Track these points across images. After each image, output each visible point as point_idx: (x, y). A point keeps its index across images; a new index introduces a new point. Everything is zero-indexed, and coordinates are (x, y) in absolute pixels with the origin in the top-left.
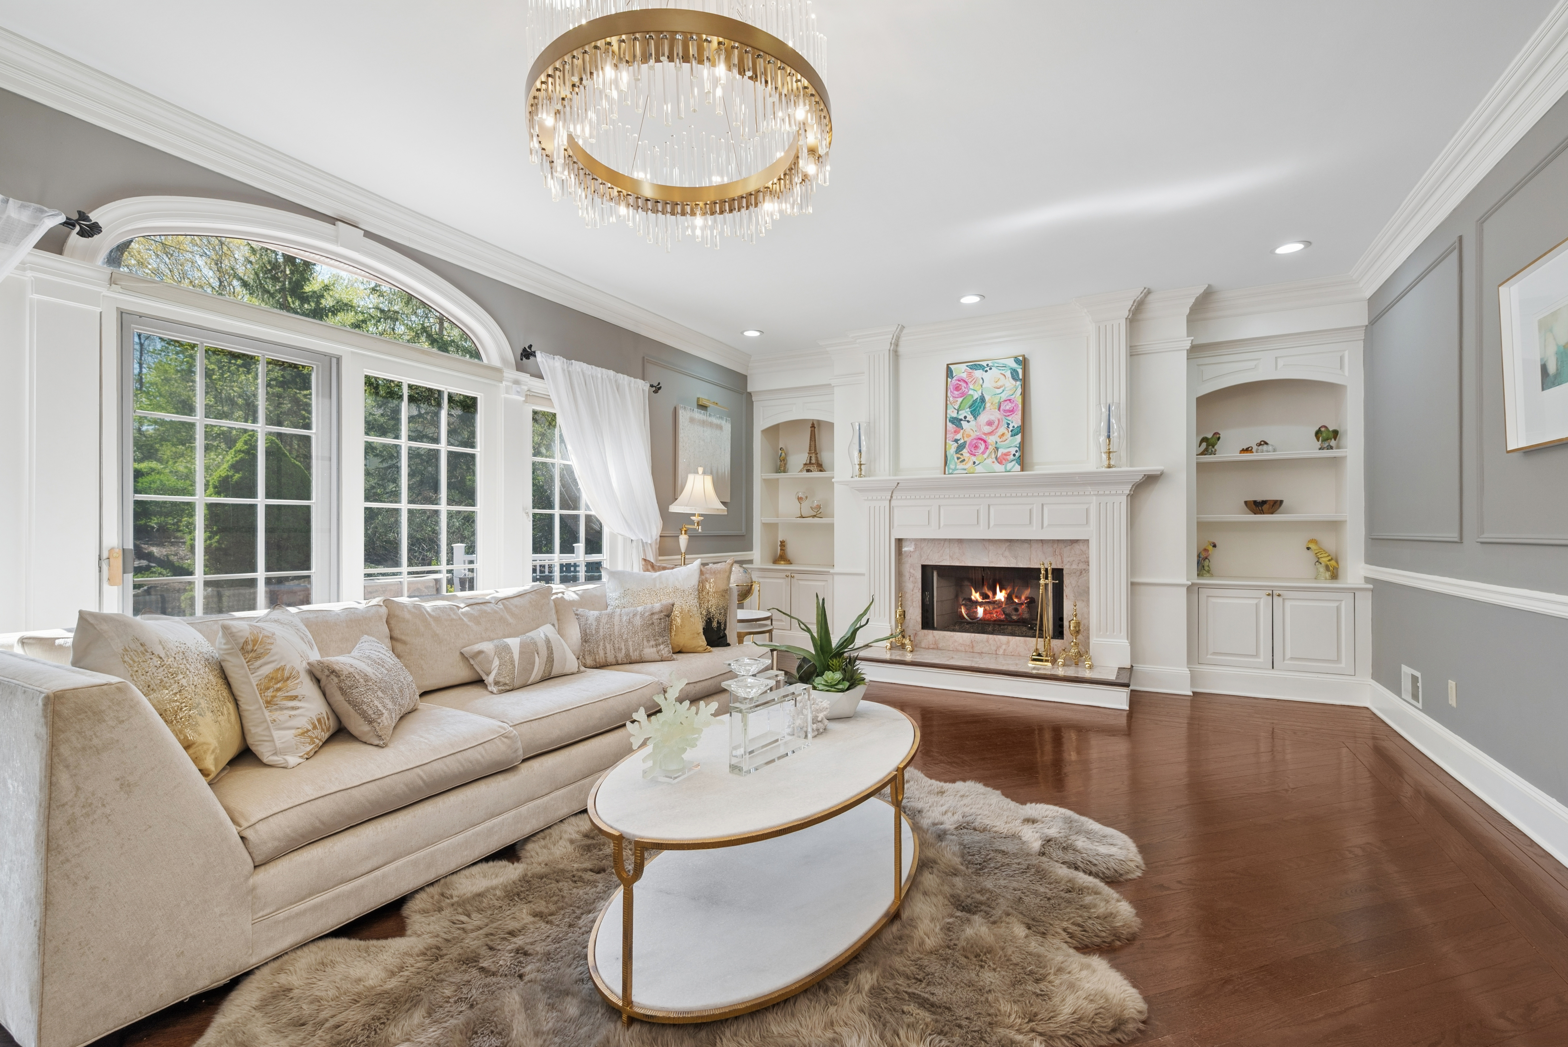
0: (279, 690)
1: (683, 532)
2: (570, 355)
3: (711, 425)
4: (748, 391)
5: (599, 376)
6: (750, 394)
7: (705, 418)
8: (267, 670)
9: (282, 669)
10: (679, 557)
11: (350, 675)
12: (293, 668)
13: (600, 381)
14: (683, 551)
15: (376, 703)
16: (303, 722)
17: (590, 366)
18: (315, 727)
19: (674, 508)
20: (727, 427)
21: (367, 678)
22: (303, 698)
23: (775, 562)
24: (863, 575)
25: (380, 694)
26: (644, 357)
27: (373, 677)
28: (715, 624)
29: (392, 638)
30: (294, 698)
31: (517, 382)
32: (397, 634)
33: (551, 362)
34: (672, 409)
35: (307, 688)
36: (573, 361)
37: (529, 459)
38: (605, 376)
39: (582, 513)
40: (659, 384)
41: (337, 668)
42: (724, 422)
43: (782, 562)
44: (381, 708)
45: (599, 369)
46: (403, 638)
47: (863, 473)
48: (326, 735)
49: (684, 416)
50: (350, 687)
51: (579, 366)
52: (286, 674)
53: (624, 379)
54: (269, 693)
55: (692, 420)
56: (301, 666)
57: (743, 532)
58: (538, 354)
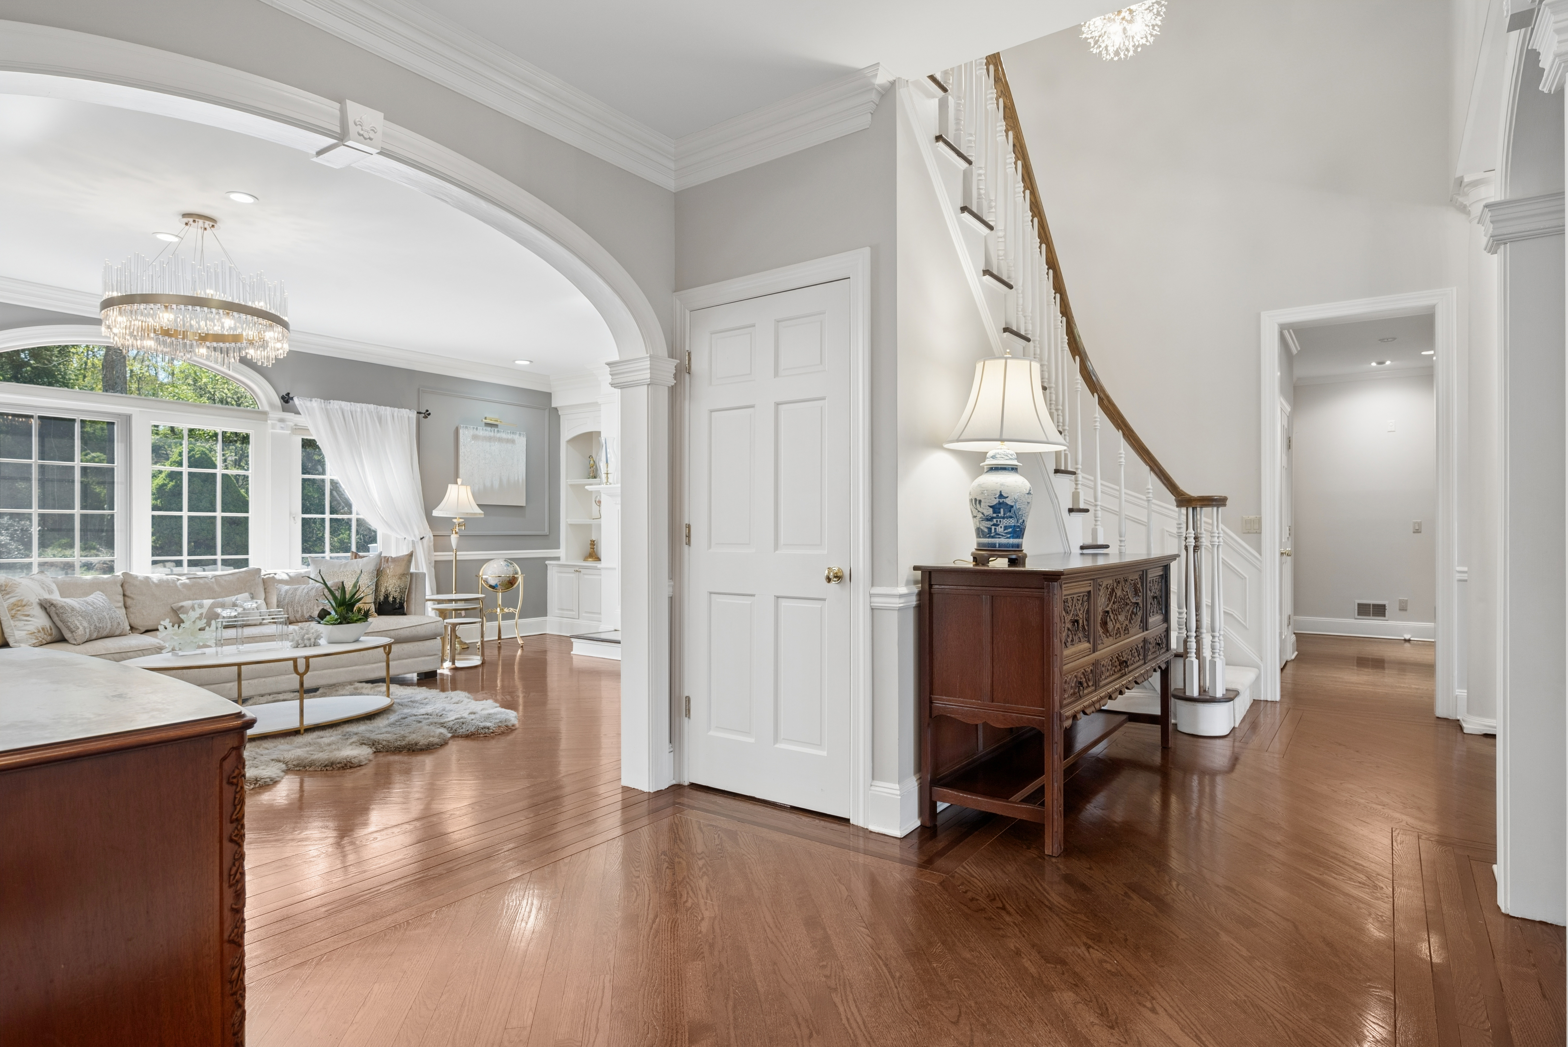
0: (19, 610)
1: (454, 532)
2: (327, 396)
3: (500, 440)
4: (553, 406)
5: (359, 410)
6: (556, 409)
7: (492, 434)
8: (12, 600)
9: (22, 600)
10: (451, 553)
11: (62, 607)
12: (29, 601)
13: (359, 414)
14: (454, 548)
15: (76, 622)
16: (32, 628)
17: (349, 404)
18: (39, 632)
19: (436, 513)
20: (521, 442)
21: (73, 609)
22: (33, 616)
23: (585, 559)
24: (615, 569)
25: (80, 618)
26: (419, 389)
27: (78, 609)
28: (391, 599)
29: (124, 595)
30: (28, 616)
31: (282, 420)
32: (128, 593)
33: (308, 404)
34: (454, 428)
35: (38, 612)
36: (331, 401)
37: (298, 477)
38: (365, 410)
39: (353, 517)
40: (427, 411)
41: (54, 602)
42: (517, 436)
43: (590, 560)
44: (78, 624)
45: (358, 405)
46: (132, 596)
47: (610, 480)
48: (49, 639)
49: (465, 435)
50: (62, 613)
51: (335, 405)
52: (24, 603)
53: (386, 411)
54: (13, 612)
55: (475, 437)
56: (34, 600)
57: (546, 532)
58: (295, 399)
